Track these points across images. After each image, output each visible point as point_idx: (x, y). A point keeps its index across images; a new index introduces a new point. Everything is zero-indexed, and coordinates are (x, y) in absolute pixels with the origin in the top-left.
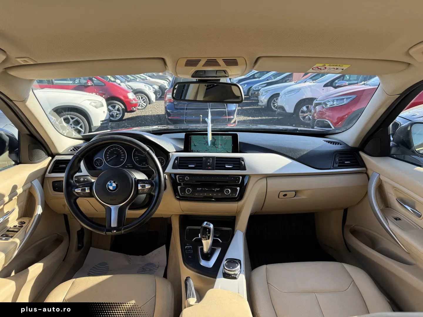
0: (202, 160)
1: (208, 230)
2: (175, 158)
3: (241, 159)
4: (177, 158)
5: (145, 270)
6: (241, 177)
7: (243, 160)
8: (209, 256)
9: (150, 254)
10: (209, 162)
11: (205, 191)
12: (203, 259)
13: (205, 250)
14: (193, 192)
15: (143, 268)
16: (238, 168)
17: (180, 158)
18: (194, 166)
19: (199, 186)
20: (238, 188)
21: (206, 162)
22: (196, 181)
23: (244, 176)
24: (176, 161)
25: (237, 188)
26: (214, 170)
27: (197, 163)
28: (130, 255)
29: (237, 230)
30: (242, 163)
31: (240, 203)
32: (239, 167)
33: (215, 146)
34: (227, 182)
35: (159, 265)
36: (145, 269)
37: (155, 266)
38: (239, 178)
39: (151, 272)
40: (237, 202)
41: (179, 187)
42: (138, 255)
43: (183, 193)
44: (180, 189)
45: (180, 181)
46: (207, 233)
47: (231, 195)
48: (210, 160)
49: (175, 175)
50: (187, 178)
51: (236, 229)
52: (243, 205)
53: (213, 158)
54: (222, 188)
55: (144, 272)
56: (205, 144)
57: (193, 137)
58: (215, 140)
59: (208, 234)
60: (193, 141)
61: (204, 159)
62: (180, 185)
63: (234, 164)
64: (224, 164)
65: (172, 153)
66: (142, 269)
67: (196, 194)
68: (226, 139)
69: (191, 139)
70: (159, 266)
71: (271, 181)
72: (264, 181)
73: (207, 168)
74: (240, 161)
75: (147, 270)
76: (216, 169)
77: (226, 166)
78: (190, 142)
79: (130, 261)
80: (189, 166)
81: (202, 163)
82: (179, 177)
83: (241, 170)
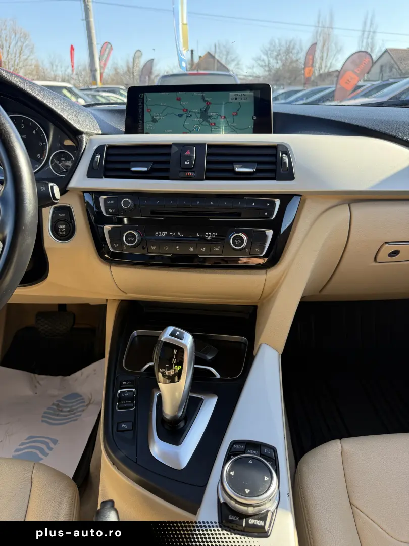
0: (169, 154)
1: (175, 352)
2: (95, 148)
3: (280, 149)
4: (99, 150)
5: (61, 411)
6: (278, 202)
7: (286, 152)
8: (182, 424)
9: (78, 373)
10: (189, 158)
11: (178, 240)
12: (161, 437)
13: (169, 410)
14: (143, 243)
15: (58, 406)
16: (272, 175)
17: (110, 147)
18: (145, 169)
19: (161, 226)
20: (270, 233)
21: (182, 157)
22: (153, 213)
23: (286, 198)
24: (98, 156)
25: (264, 232)
26: (202, 180)
27: (155, 162)
28: (40, 374)
29: (263, 345)
30: (282, 158)
31: (274, 273)
32: (274, 171)
33: (208, 122)
34: (239, 215)
35: (90, 400)
36: (60, 409)
37: (84, 402)
38: (273, 204)
39: (73, 416)
40: (264, 271)
41: (107, 228)
42: (55, 374)
43: (116, 246)
44: (109, 232)
45: (110, 210)
46: (174, 361)
47: (247, 251)
48: (192, 152)
49: (97, 194)
50: (126, 203)
51: (259, 344)
52: (281, 278)
53: (200, 146)
54: (223, 230)
55: (58, 415)
56: (180, 116)
57: (149, 97)
58: (208, 103)
59: (177, 364)
60: (149, 107)
61: (174, 149)
62: (108, 221)
63: (259, 163)
64: (232, 163)
65: (89, 135)
66: (55, 407)
67: (153, 248)
68: (238, 100)
69: (143, 103)
70: (91, 402)
71: (362, 212)
72: (343, 213)
73: (182, 175)
74: (276, 155)
75: (65, 410)
76: (208, 179)
77: (237, 170)
78: (140, 110)
79: (36, 387)
80: (134, 169)
81: (168, 162)
82: (105, 200)
83: (279, 180)
